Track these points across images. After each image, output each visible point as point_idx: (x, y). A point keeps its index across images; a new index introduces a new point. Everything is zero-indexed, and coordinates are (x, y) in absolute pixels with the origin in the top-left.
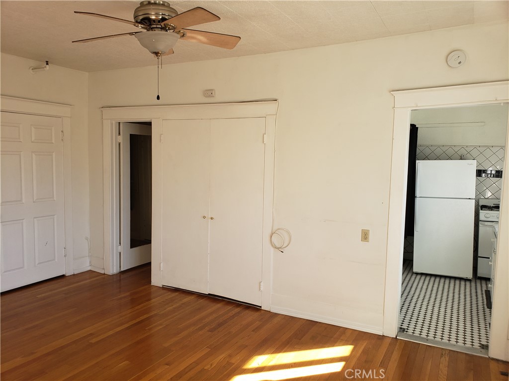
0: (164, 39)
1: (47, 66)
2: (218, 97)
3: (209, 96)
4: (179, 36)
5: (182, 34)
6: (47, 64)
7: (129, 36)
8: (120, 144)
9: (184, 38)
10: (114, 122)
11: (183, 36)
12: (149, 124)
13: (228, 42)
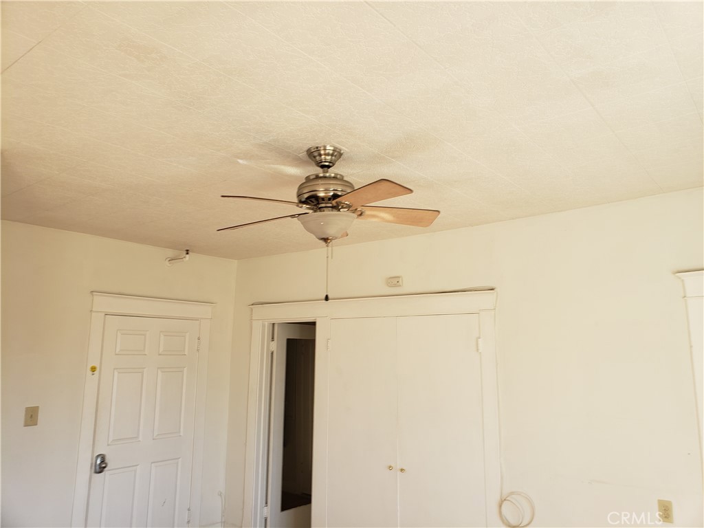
0: (335, 221)
1: (187, 255)
2: (407, 287)
3: (395, 286)
4: (355, 215)
5: (359, 213)
6: (187, 254)
7: (289, 218)
8: (272, 353)
9: (362, 217)
10: (266, 324)
11: (361, 215)
12: (313, 324)
13: (423, 218)
